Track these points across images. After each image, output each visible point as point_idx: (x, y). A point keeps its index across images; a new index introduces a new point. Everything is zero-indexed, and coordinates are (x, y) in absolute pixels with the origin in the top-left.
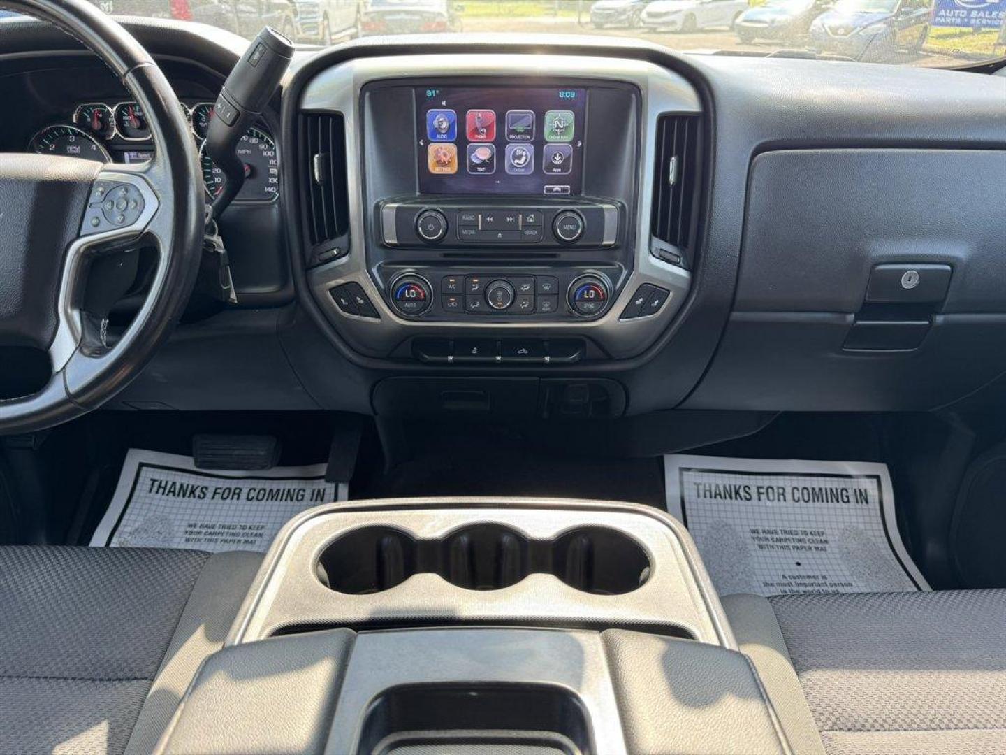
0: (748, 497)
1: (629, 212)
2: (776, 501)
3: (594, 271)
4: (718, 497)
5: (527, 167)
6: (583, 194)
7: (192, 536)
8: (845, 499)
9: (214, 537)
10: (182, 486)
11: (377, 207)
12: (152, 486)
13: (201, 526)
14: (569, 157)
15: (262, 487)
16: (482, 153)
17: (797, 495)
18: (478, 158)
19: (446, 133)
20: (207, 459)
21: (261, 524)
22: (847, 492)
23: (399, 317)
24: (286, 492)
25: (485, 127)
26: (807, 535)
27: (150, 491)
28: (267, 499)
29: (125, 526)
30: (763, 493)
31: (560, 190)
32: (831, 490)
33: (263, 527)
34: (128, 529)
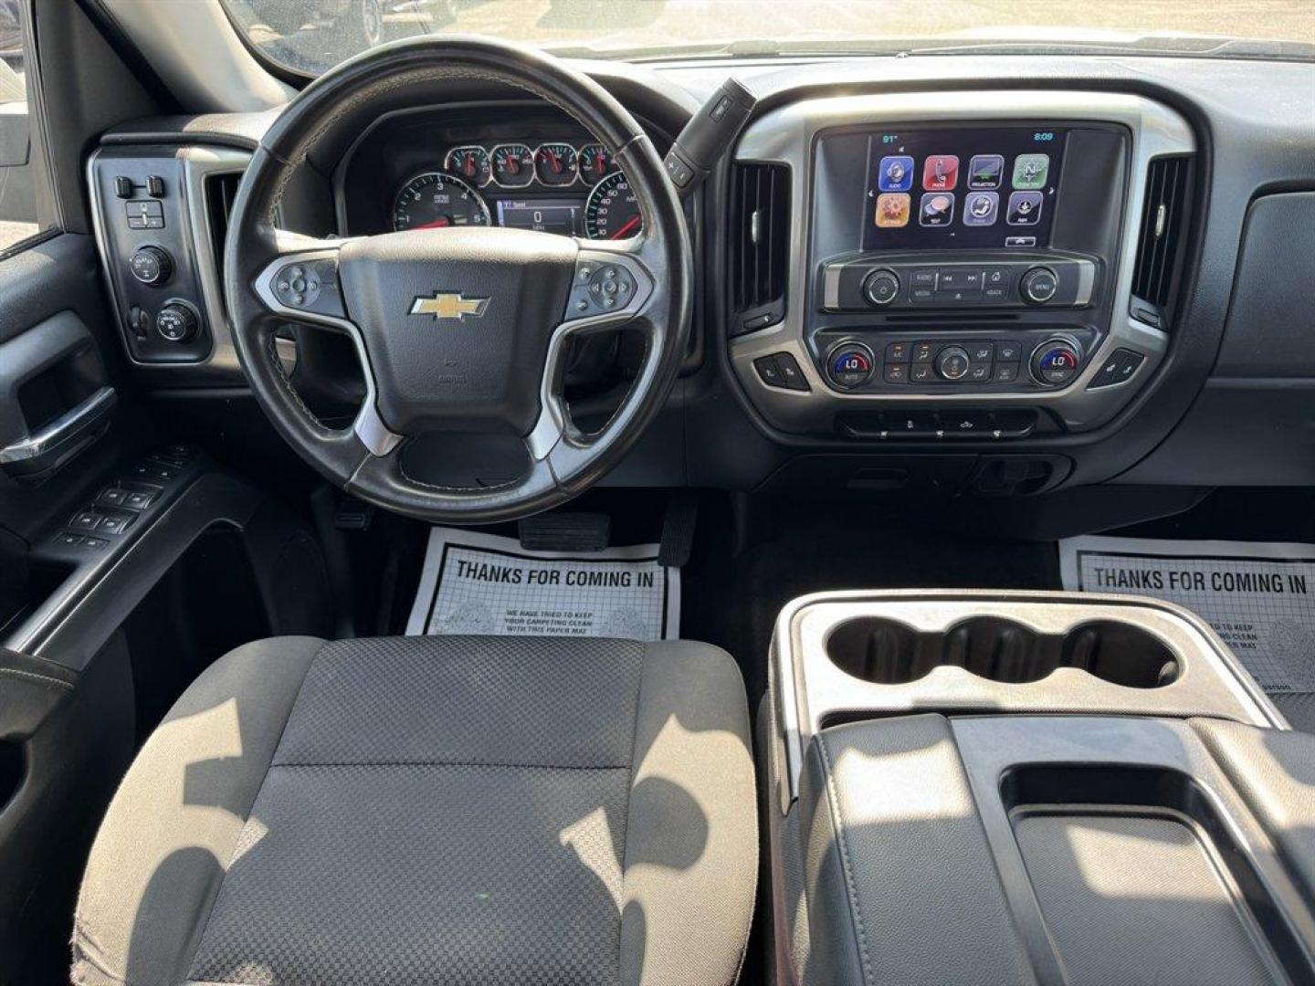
0: (1158, 585)
1: (1110, 269)
2: (1193, 589)
3: (1063, 335)
4: (1123, 584)
5: (987, 218)
6: (1051, 247)
7: (514, 625)
8: (1278, 588)
9: (538, 625)
10: (493, 569)
11: (821, 268)
12: (461, 569)
13: (522, 613)
14: (1038, 206)
15: (582, 570)
16: (938, 203)
17: (1219, 582)
18: (933, 209)
19: (900, 182)
20: (534, 539)
21: (589, 612)
22: (1280, 578)
23: (833, 389)
24: (609, 576)
25: (946, 175)
26: (1230, 629)
27: (460, 575)
28: (590, 584)
29: (439, 614)
30: (1176, 580)
31: (1023, 241)
32: (1260, 576)
33: (590, 615)
34: (443, 617)
